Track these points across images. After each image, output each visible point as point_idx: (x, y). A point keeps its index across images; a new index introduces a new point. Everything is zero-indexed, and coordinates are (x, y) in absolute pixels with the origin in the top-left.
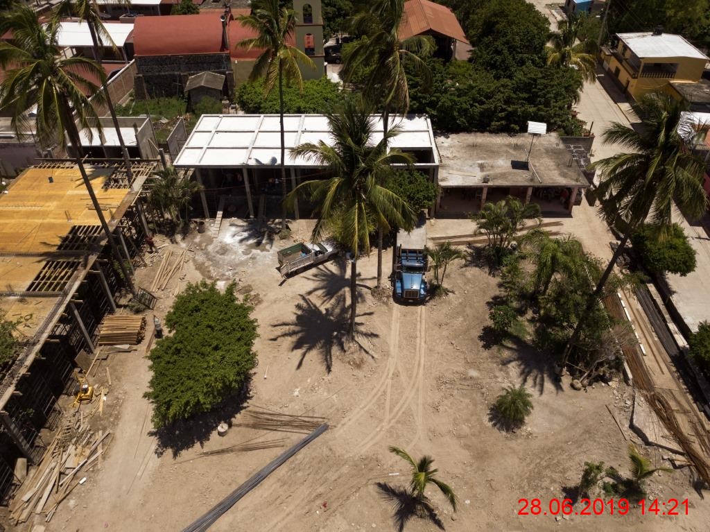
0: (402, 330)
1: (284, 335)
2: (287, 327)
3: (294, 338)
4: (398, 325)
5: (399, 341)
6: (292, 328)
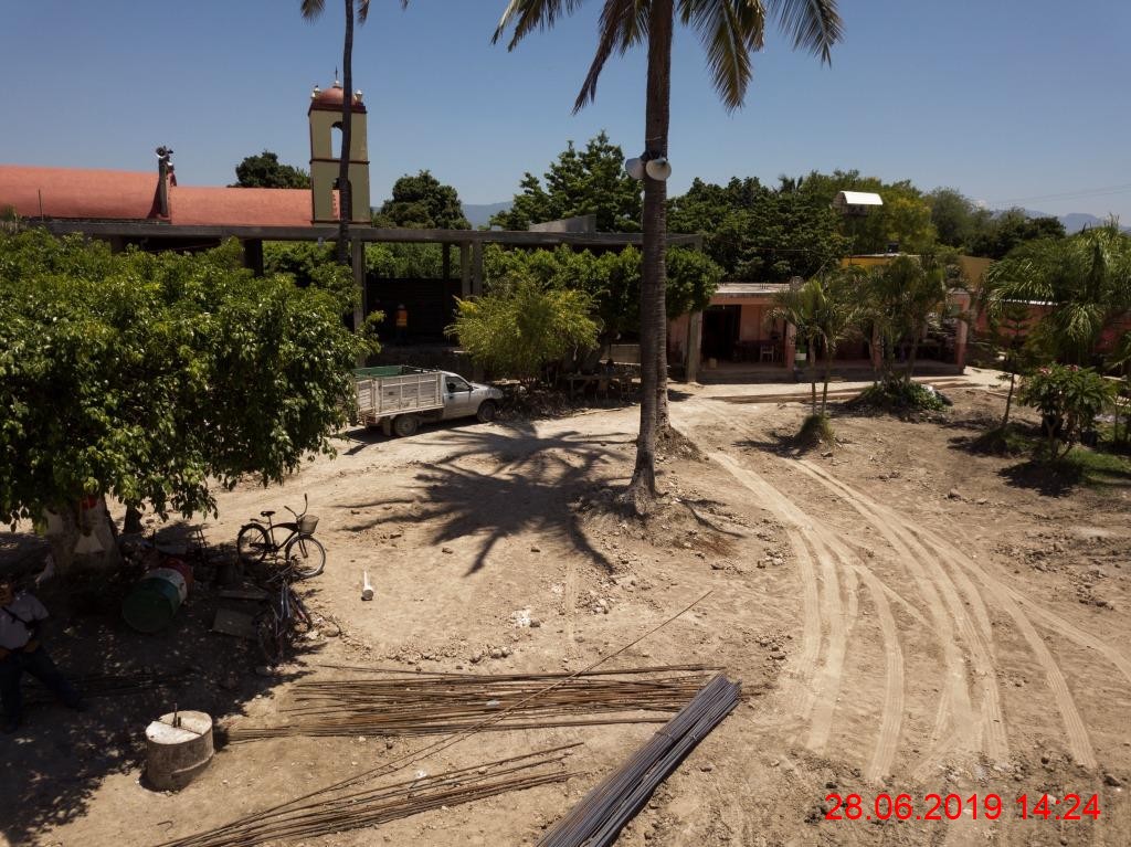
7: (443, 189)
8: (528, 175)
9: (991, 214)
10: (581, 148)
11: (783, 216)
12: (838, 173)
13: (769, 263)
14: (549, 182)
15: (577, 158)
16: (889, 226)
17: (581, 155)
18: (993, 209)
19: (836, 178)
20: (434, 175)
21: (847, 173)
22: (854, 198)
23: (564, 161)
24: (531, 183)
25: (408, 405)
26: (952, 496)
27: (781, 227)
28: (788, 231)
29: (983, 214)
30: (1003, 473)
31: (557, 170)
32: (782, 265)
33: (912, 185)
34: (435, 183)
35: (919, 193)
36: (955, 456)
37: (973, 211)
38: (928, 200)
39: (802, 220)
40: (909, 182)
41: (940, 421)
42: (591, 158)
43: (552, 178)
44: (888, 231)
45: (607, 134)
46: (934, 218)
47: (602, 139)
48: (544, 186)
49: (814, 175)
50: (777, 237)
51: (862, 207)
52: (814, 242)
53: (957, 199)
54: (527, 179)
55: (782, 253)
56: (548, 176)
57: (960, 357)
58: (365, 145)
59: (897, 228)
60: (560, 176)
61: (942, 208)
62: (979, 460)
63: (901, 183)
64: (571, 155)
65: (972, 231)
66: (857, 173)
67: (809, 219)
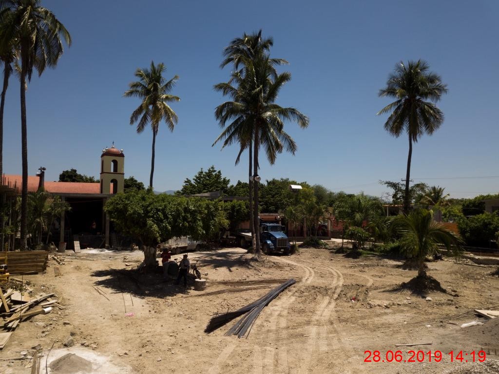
7: (139, 183)
8: (187, 179)
9: (334, 193)
10: (206, 170)
11: (271, 192)
12: (282, 179)
13: (268, 207)
14: (194, 181)
15: (204, 173)
16: (301, 197)
17: (205, 173)
18: (334, 192)
19: (281, 181)
20: (135, 178)
21: (285, 179)
22: (294, 187)
23: (199, 175)
24: (188, 181)
26: (331, 260)
27: (271, 196)
28: (273, 197)
29: (331, 193)
30: (343, 256)
31: (197, 178)
32: (272, 208)
33: (307, 183)
34: (136, 181)
35: (310, 186)
36: (331, 254)
37: (328, 192)
38: (313, 188)
39: (276, 194)
40: (306, 182)
41: (326, 248)
42: (209, 174)
43: (196, 180)
44: (300, 199)
45: (214, 167)
46: (315, 195)
47: (213, 168)
48: (193, 182)
49: (274, 180)
50: (269, 199)
51: (296, 189)
52: (281, 201)
53: (322, 188)
54: (187, 180)
55: (271, 204)
56: (194, 179)
57: (329, 235)
58: (123, 168)
59: (303, 197)
60: (198, 179)
61: (318, 192)
62: (337, 255)
63: (303, 183)
64: (202, 172)
65: (328, 199)
66: (288, 179)
67: (278, 194)
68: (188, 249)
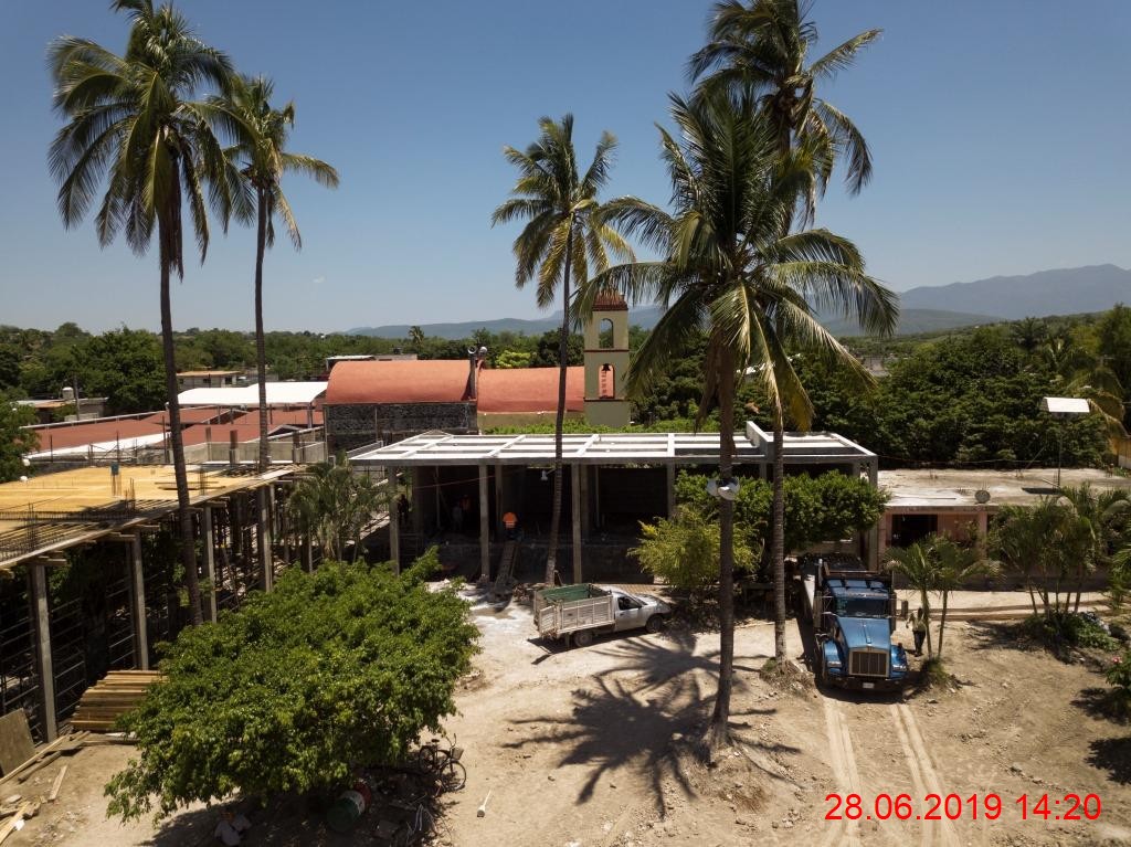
0: (859, 742)
1: (540, 740)
2: (549, 726)
3: (568, 746)
4: (846, 733)
5: (857, 761)
6: (562, 728)
22: (1054, 404)
25: (584, 623)
26: (1013, 770)
30: (1096, 745)
50: (1002, 425)
51: (1066, 414)
68: (616, 629)
